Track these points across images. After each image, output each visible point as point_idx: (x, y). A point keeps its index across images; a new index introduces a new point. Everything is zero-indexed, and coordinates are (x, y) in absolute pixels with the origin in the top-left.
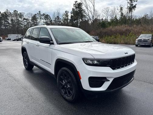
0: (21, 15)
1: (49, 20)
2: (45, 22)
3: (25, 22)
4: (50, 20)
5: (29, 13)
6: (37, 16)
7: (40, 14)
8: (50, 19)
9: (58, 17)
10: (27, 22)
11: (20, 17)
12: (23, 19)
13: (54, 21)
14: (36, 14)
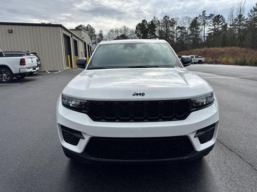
0: (173, 23)
1: (221, 24)
2: (212, 29)
3: (179, 32)
4: (224, 24)
5: (186, 18)
6: (199, 21)
7: (205, 16)
8: (224, 22)
9: (240, 16)
10: (181, 32)
11: (172, 26)
12: (175, 28)
13: (231, 25)
14: (197, 18)
